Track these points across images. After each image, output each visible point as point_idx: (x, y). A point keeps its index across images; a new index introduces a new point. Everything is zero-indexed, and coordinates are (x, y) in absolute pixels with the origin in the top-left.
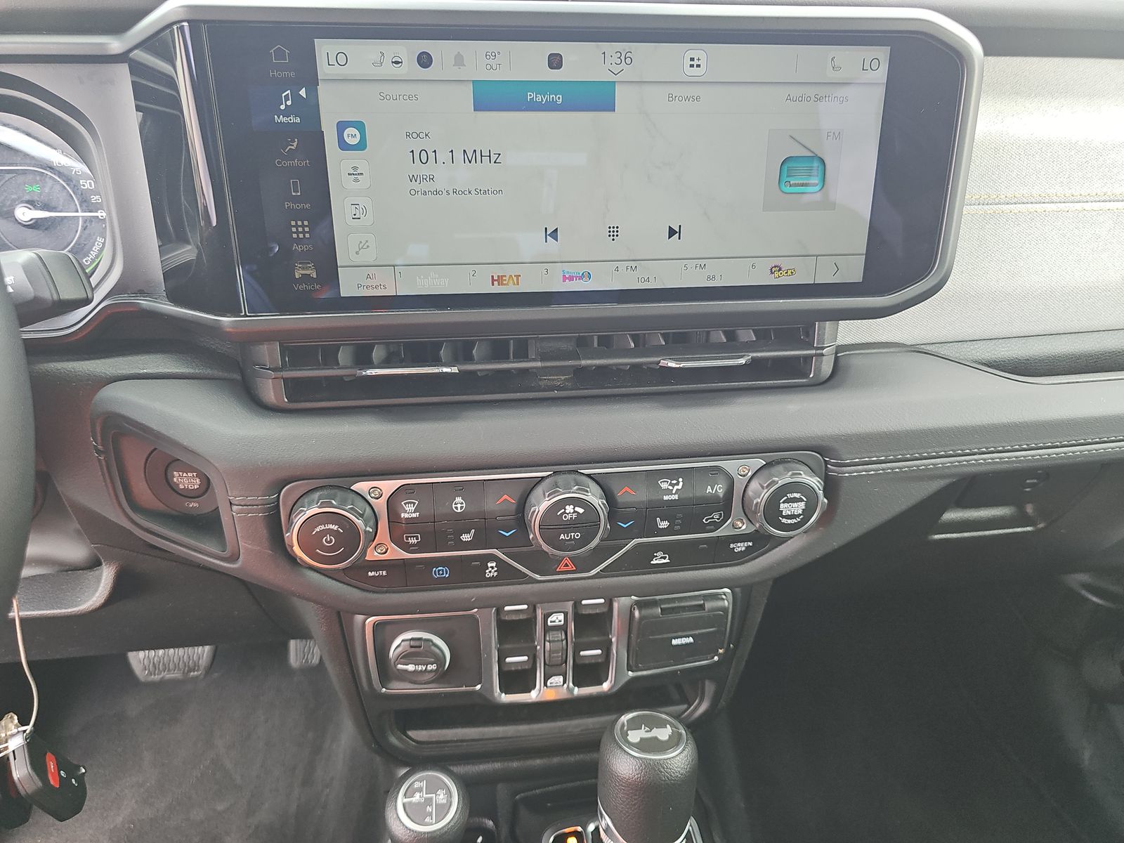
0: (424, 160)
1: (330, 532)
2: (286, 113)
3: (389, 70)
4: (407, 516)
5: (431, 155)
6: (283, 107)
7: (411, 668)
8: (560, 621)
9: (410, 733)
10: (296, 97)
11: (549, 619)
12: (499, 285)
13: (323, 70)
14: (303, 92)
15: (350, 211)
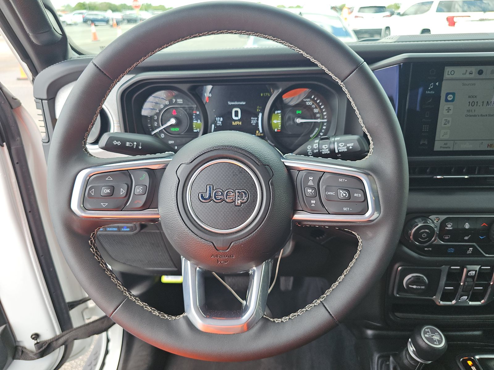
0: (473, 105)
1: (426, 232)
2: (430, 90)
3: (468, 76)
4: (447, 228)
5: (476, 104)
6: (429, 88)
7: (415, 287)
8: (473, 274)
9: (396, 314)
10: (435, 85)
11: (469, 273)
12: (490, 147)
13: (446, 76)
14: (437, 84)
15: (443, 122)
